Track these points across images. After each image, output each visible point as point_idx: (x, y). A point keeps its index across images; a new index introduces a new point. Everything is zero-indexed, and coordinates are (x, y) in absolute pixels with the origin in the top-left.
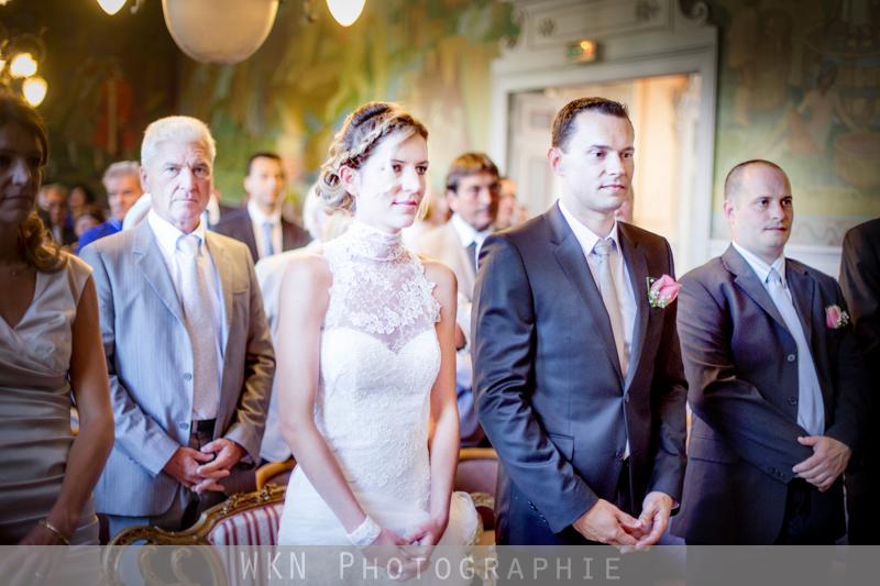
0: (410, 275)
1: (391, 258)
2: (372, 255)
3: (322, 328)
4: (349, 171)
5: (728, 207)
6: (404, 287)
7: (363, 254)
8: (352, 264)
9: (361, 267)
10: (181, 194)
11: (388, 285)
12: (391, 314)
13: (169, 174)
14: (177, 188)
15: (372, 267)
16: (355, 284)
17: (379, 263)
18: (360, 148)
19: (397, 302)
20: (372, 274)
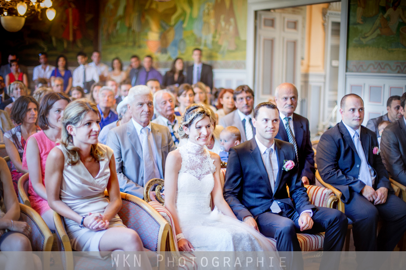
0: (206, 158)
1: (200, 152)
2: (194, 152)
3: (179, 173)
4: (185, 128)
5: (341, 111)
6: (204, 161)
7: (192, 152)
8: (188, 155)
9: (191, 155)
10: (144, 113)
11: (199, 161)
12: (199, 170)
13: (140, 106)
14: (143, 111)
15: (194, 155)
16: (189, 161)
17: (196, 155)
18: (188, 122)
19: (202, 167)
20: (195, 158)
